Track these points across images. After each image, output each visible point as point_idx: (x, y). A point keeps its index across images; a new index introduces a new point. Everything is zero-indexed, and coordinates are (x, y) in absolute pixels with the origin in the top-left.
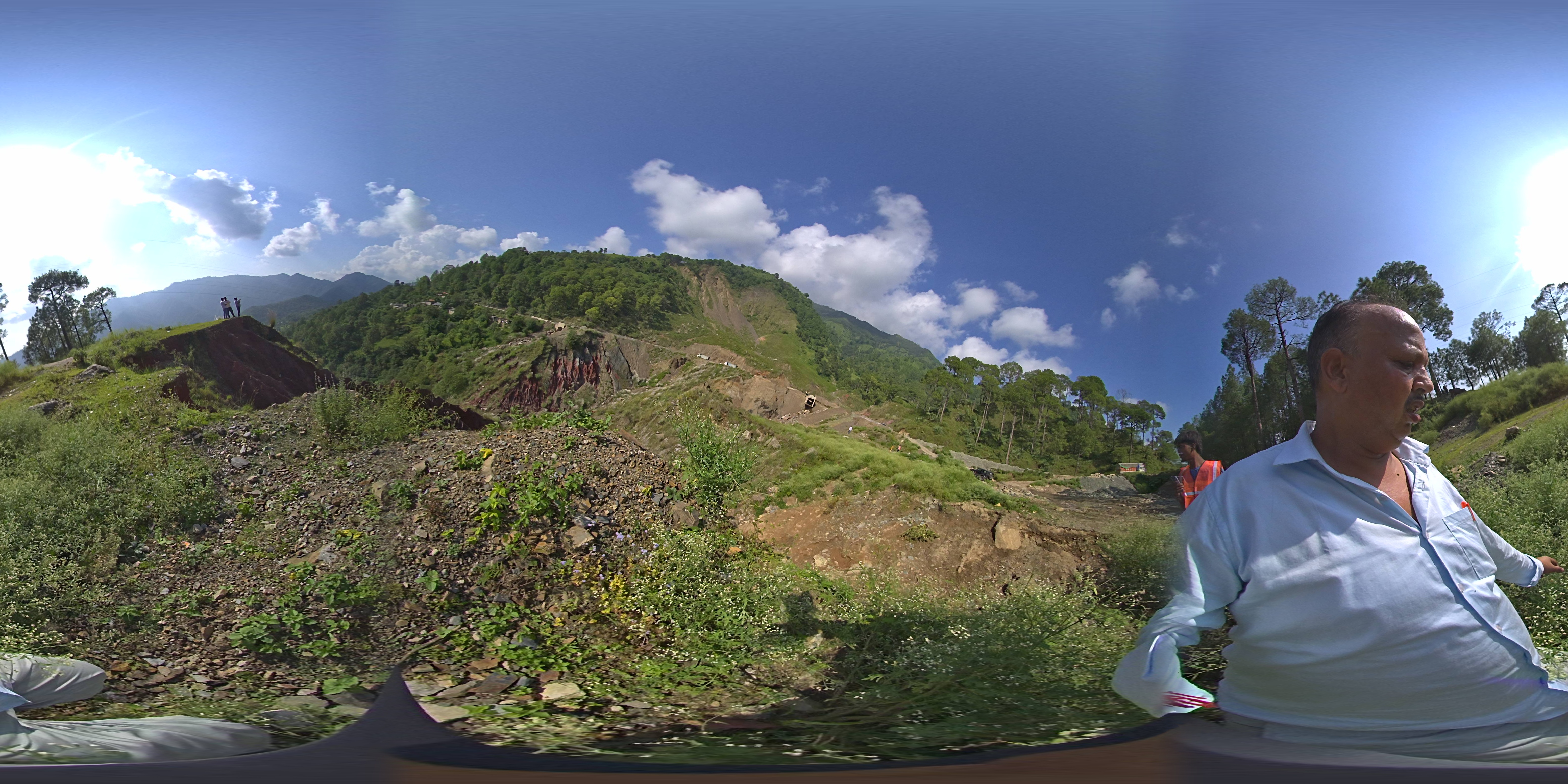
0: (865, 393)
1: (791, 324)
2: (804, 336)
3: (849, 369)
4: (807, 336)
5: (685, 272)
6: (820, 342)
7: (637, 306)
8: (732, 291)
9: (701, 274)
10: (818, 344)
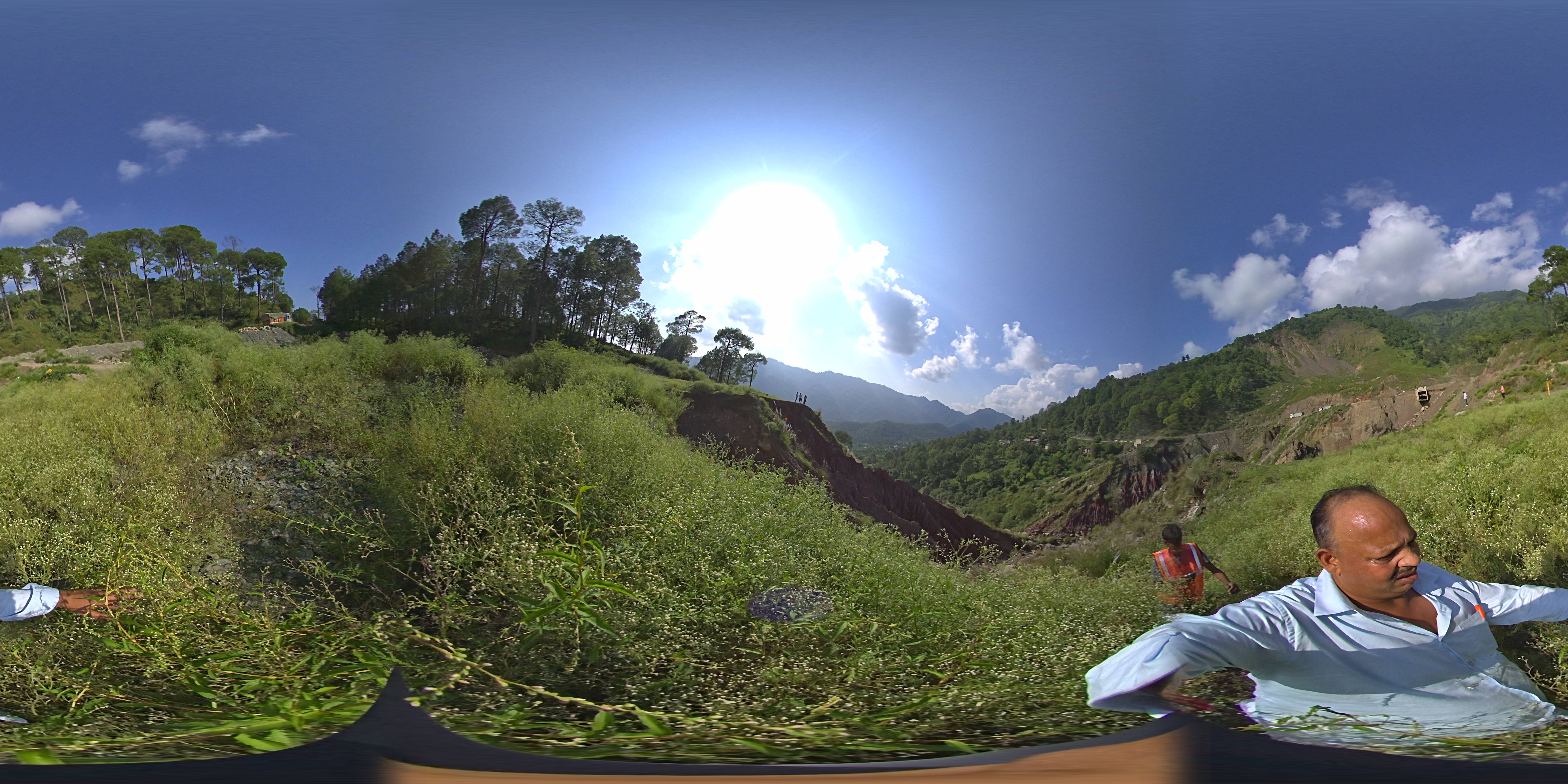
0: (1479, 356)
1: (1377, 339)
2: (1395, 343)
3: (1454, 346)
4: (1397, 341)
5: (1261, 347)
6: (1413, 339)
7: (1219, 397)
8: (1310, 342)
9: (1276, 342)
10: (1412, 342)
